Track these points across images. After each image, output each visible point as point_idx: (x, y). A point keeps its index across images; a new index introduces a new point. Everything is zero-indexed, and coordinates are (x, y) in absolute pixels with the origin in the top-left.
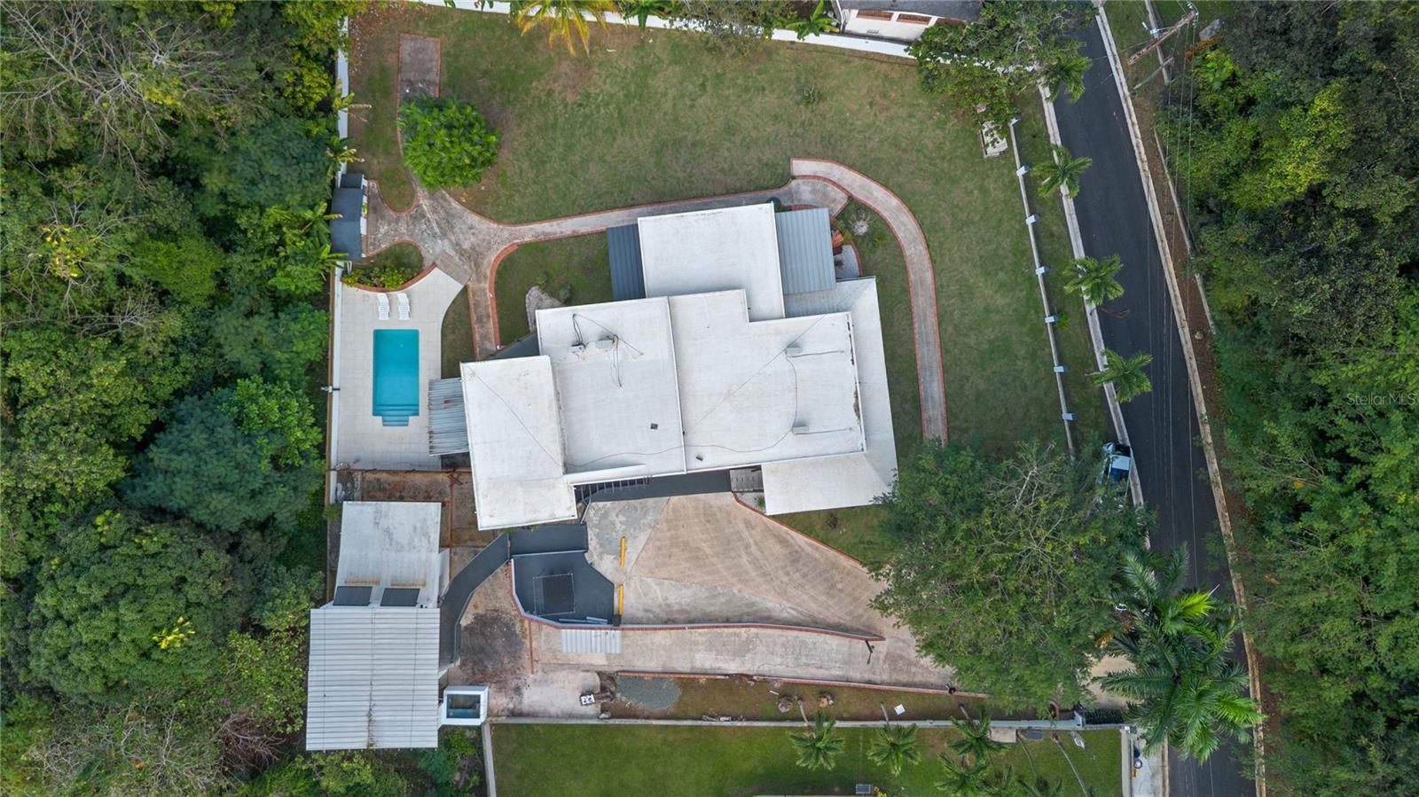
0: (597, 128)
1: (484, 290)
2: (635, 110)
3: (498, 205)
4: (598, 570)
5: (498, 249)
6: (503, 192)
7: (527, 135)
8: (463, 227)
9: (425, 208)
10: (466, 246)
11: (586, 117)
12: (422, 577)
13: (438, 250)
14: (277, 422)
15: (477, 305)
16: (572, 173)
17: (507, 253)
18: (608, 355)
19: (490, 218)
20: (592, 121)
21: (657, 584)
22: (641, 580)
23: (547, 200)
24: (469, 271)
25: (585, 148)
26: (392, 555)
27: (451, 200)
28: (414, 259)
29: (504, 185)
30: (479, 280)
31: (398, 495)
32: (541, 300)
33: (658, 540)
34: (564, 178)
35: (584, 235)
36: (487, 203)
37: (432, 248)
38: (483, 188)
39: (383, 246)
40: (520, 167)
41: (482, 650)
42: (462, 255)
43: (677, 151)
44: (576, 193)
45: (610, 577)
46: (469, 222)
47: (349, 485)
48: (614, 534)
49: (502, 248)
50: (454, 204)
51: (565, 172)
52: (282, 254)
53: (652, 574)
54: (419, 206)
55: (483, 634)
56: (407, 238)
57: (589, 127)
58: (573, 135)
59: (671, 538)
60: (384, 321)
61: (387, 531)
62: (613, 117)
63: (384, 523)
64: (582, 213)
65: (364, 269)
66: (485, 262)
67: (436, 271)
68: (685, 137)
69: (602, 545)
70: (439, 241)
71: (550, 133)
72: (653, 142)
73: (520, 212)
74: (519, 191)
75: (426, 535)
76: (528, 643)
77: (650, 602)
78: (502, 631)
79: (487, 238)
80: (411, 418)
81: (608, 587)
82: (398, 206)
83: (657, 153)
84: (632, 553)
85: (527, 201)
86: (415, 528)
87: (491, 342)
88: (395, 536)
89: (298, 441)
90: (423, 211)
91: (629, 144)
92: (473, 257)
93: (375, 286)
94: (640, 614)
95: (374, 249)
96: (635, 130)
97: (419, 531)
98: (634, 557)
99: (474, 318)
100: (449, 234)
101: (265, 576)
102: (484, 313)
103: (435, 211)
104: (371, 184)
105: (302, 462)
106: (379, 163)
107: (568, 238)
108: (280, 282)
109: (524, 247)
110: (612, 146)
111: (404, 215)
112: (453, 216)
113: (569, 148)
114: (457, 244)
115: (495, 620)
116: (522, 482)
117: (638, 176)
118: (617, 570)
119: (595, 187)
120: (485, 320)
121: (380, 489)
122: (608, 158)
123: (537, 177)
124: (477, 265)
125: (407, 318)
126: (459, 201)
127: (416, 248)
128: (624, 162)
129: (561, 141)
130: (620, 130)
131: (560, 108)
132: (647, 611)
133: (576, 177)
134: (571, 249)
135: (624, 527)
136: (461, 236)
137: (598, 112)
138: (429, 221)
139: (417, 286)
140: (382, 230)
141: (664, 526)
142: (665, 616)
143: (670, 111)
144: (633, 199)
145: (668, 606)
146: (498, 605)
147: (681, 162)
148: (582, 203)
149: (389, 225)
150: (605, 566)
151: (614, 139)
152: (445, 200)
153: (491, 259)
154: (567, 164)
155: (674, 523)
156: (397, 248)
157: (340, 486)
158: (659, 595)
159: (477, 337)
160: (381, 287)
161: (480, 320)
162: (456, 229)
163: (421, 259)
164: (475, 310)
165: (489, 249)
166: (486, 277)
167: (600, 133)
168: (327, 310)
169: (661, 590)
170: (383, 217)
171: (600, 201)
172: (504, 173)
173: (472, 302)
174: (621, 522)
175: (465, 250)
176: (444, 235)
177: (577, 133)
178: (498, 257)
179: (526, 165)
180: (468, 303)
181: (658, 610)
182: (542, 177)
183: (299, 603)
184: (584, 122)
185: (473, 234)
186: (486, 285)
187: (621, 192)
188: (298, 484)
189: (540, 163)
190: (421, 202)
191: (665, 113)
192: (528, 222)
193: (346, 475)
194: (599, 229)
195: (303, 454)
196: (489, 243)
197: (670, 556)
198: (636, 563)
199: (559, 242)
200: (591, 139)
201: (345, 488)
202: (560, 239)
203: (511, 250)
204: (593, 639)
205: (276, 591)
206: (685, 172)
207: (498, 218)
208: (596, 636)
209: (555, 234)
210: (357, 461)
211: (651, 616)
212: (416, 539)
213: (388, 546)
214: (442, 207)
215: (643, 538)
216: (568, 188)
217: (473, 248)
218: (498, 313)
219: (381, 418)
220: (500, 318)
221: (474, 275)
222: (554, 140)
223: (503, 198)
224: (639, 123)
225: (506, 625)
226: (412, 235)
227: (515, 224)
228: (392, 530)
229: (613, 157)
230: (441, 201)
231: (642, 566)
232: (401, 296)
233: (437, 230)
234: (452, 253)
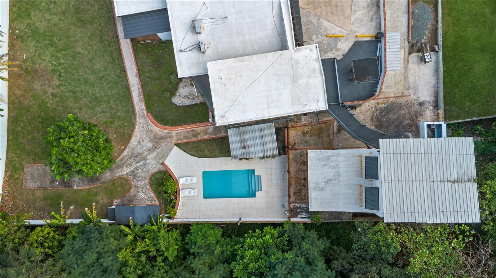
0: (72, 64)
1: (177, 134)
2: (60, 40)
3: (125, 126)
4: (347, 51)
5: (151, 125)
6: (116, 123)
7: (81, 109)
8: (139, 147)
9: (128, 171)
10: (150, 145)
11: (66, 72)
12: (356, 158)
13: (154, 162)
14: (261, 251)
15: (186, 138)
16: (101, 79)
17: (153, 120)
18: (206, 26)
19: (133, 131)
20: (68, 67)
21: (355, 14)
22: (353, 24)
23: (119, 94)
24: (165, 143)
25: (85, 72)
26: (342, 178)
27: (123, 155)
28: (159, 176)
29: (112, 123)
30: (171, 137)
31: (303, 181)
32: (180, 95)
33: (327, 14)
34: (105, 84)
35: (138, 69)
36: (124, 133)
37: (153, 166)
38: (115, 136)
39: (152, 195)
40: (100, 113)
42: (156, 147)
43: (82, 11)
44: (112, 76)
45: (351, 44)
46: (136, 143)
47: (298, 210)
48: (325, 42)
49: (150, 123)
50: (125, 153)
51: (101, 84)
52: (155, 253)
53: (349, 17)
54: (127, 174)
56: (147, 181)
57: (73, 69)
58: (78, 80)
59: (326, 6)
60: (198, 192)
61: (327, 182)
62: (65, 54)
63: (322, 185)
64: (124, 70)
65: (166, 206)
66: (159, 133)
67: (166, 162)
68: (73, 5)
69: (332, 50)
70: (148, 161)
71: (78, 95)
72: (78, 27)
73: (128, 112)
74: (115, 113)
75: (328, 158)
76: (392, 99)
77: (366, 18)
78: (385, 115)
79: (145, 132)
80: (256, 174)
81: (357, 45)
82: (128, 187)
83: (84, 24)
84: (336, 31)
85: (120, 108)
86: (325, 165)
87: (209, 129)
88: (330, 177)
89: (272, 237)
90: (130, 172)
91: (81, 43)
92: (157, 140)
93: (176, 198)
94: (374, 24)
95: (154, 200)
96: (72, 39)
97: (326, 163)
98: (338, 29)
99: (194, 139)
100: (143, 155)
102: (191, 133)
103: (130, 165)
104: (115, 204)
105: (286, 235)
106: (102, 199)
107: (141, 80)
108: (171, 254)
109: (149, 108)
110: (83, 54)
111: (133, 183)
112: (132, 154)
113: (86, 82)
114: (150, 150)
115: (378, 119)
116: (294, 81)
117: (99, 35)
118: (347, 39)
119: (108, 63)
120: (195, 133)
121: (300, 192)
122: (90, 56)
123: (105, 102)
124: (162, 138)
125: (195, 178)
126: (123, 150)
127: (153, 175)
128: (91, 45)
129: (83, 87)
130: (73, 49)
131: (62, 88)
132: (372, 20)
133: (103, 77)
134: (147, 77)
135: (320, 36)
136: (145, 148)
137: (63, 64)
138: (136, 168)
139: (176, 173)
140: (143, 196)
141: (318, 10)
142: (375, 9)
143: (59, 17)
144: (113, 37)
145: (368, 6)
146: (369, 119)
147: (89, 7)
148: (119, 71)
149: (139, 192)
150: (344, 46)
151: (79, 53)
152: (123, 159)
153: (158, 130)
154: (96, 83)
155: (316, 4)
156: (153, 186)
157: (299, 216)
158: (361, 12)
159: (206, 137)
160: (176, 193)
161: (195, 136)
162: (141, 151)
163: (160, 172)
164: (189, 138)
165: (151, 131)
166: (169, 133)
167: (76, 63)
168: (190, 225)
169: (358, 12)
170: (135, 196)
171: (116, 59)
172: (105, 123)
173: (185, 141)
174: (317, 38)
175: (153, 146)
176: (144, 158)
177: (77, 77)
178: (155, 125)
179: (99, 109)
180: (186, 143)
181: (372, 13)
182: (105, 99)
183: (380, 231)
184: (70, 73)
185: (143, 141)
186: (174, 133)
187: (110, 46)
188: (300, 236)
189: (96, 100)
190: (125, 173)
191: (60, 20)
192: (133, 106)
193: (293, 212)
194: (133, 59)
195: (281, 235)
196: (148, 131)
197: (337, 6)
198: (342, 28)
199: (143, 85)
200: (80, 68)
202: (142, 86)
203: (151, 117)
204: (391, 50)
205: (372, 246)
206: (94, 5)
207: (133, 126)
208: (390, 48)
209: (139, 89)
210: (283, 206)
211: (375, 16)
212: (332, 164)
213: (337, 181)
214: (127, 160)
215: (326, 24)
216: (111, 81)
217: (151, 141)
218: (190, 124)
219: (256, 192)
220: (193, 122)
221: (168, 140)
222: (82, 92)
223: (120, 123)
224: (68, 37)
225: (381, 113)
226: (145, 178)
227: (135, 114)
228: (326, 180)
229: (89, 53)
230: (124, 161)
231: (344, 23)
232: (182, 182)
233: (141, 163)
234: (155, 153)
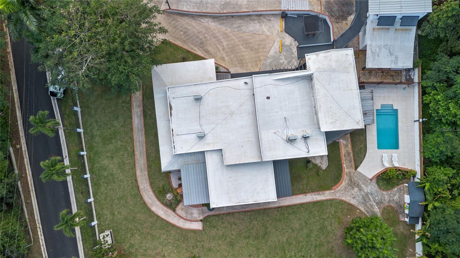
0: (295, 246)
1: (347, 168)
2: (278, 254)
3: (342, 208)
4: (292, 38)
5: (341, 187)
6: (340, 215)
7: (329, 242)
8: (358, 198)
9: (376, 207)
10: (356, 189)
11: (301, 251)
12: (375, 33)
13: (370, 187)
14: (450, 102)
15: (350, 161)
16: (307, 224)
17: (337, 185)
18: (292, 133)
19: (345, 202)
20: (298, 249)
21: (265, 32)
22: (272, 33)
23: (318, 211)
24: (354, 178)
25: (301, 236)
26: (389, 43)
27: (364, 211)
28: (381, 183)
29: (339, 218)
30: (350, 173)
31: (384, 74)
32: (321, 163)
33: (264, 52)
34: (311, 221)
35: (301, 194)
36: (347, 209)
37: (372, 188)
38: (349, 217)
39: (396, 189)
40: (332, 227)
41: (343, 5)
42: (358, 185)
43: (257, 234)
44: (305, 214)
45: (287, 35)
46: (355, 200)
47: (408, 77)
48: (285, 54)
49: (339, 188)
50: (362, 209)
51: (310, 224)
52: (449, 185)
53: (267, 37)
54: (379, 208)
55: (343, 12)
56: (385, 193)
57: (299, 246)
58: (307, 242)
59: (258, 53)
60: (395, 153)
61: (391, 54)
62: (288, 251)
63: (393, 58)
64: (302, 205)
65: (405, 178)
66: (347, 182)
67: (370, 177)
68: (253, 241)
69: (291, 49)
70: (369, 191)
71: (318, 244)
72: (269, 238)
73: (331, 205)
74: (332, 215)
75: (373, 53)
76: (322, 8)
77: (268, 24)
78: (334, 13)
79: (346, 193)
80: (380, 108)
81: (288, 30)
82: (389, 208)
83: (266, 233)
84: (276, 46)
85: (328, 210)
86: (378, 56)
87: (343, 144)
88: (388, 52)
89: (438, 95)
90: (377, 206)
91: (280, 237)
92: (353, 184)
93: (400, 170)
94: (272, 19)
95: (400, 188)
96: (277, 244)
97: (376, 55)
98: (275, 44)
99: (351, 155)
100: (364, 195)
101: (452, 31)
102: (347, 157)
103: (372, 206)
104: (403, 219)
105: (436, 84)
106: (400, 229)
107: (309, 192)
108: (451, 172)
109: (329, 188)
110: (288, 237)
111: (387, 204)
112: (363, 203)
113: (308, 236)
114: (360, 190)
115: (338, 18)
116: (334, 71)
117: (276, 222)
118: (284, 38)
119: (296, 217)
120: (346, 154)
121: (393, 76)
122: (290, 231)
123: (324, 222)
124: (350, 180)
125: (383, 155)
126: (360, 211)
127: (380, 188)
128: (283, 229)
129: (312, 239)
130: (284, 244)
131: (313, 255)
132: (270, 20)
133: (305, 222)
134: (307, 187)
135: (281, 57)
136: (359, 194)
137: (295, 253)
138: (374, 201)
139: (379, 170)
140: (397, 197)
141: (262, 58)
142: (261, 18)
143: (261, 254)
144: (278, 211)
145: (259, 22)
146: (337, 25)
147: (255, 229)
148: (302, 209)
149: (393, 199)
150: (288, 40)
151: (287, 240)
152: (367, 211)
153: (344, 183)
154: (309, 228)
155: (257, 59)
156: (389, 188)
158: (264, 28)
159: (350, 146)
160: (398, 169)
161: (349, 154)
162: (361, 197)
163: (377, 183)
164: (351, 159)
165: (345, 188)
166: (346, 174)
167: (294, 243)
168: (424, 158)
169: (263, 29)
170: (397, 203)
171: (293, 210)
172: (339, 224)
173: (353, 162)
174: (282, 59)
175: (357, 187)
176: (367, 194)
177: (305, 243)
178: (341, 184)
179: (329, 228)
180: (354, 161)
181: (265, 20)
182: (321, 221)
183: (438, 16)
184: (302, 248)
185: (353, 195)
186: (346, 170)
187: (284, 214)
188: (438, 74)
189: (322, 229)
190: (378, 210)
191: (263, 252)
192: (327, 200)
193: (410, 82)
194: (294, 197)
195: (435, 88)
196: (345, 191)
197: (259, 44)
198: (274, 42)
199: (312, 191)
200: (299, 240)
201: (410, 76)
202: (313, 192)
203: (335, 187)
204: (294, 7)
205: (450, 21)
206: (254, 224)
207: (342, 202)
208: (293, 8)
209: (315, 194)
211: (267, 18)
212: (378, 51)
213: (391, 47)
214: (368, 207)
215: (272, 53)
216: (309, 216)
217: (353, 188)
218: (340, 158)
219: (394, 108)
220: (339, 155)
221: (352, 175)
222: (316, 240)
223: (339, 212)
224: (276, 247)
225: (333, 16)
226: (382, 194)
227: (333, 199)
228: (389, 55)
229: (288, 231)
230: (369, 211)
231: (272, 40)
232: (387, 165)
233: (370, 197)
234: (363, 186)
